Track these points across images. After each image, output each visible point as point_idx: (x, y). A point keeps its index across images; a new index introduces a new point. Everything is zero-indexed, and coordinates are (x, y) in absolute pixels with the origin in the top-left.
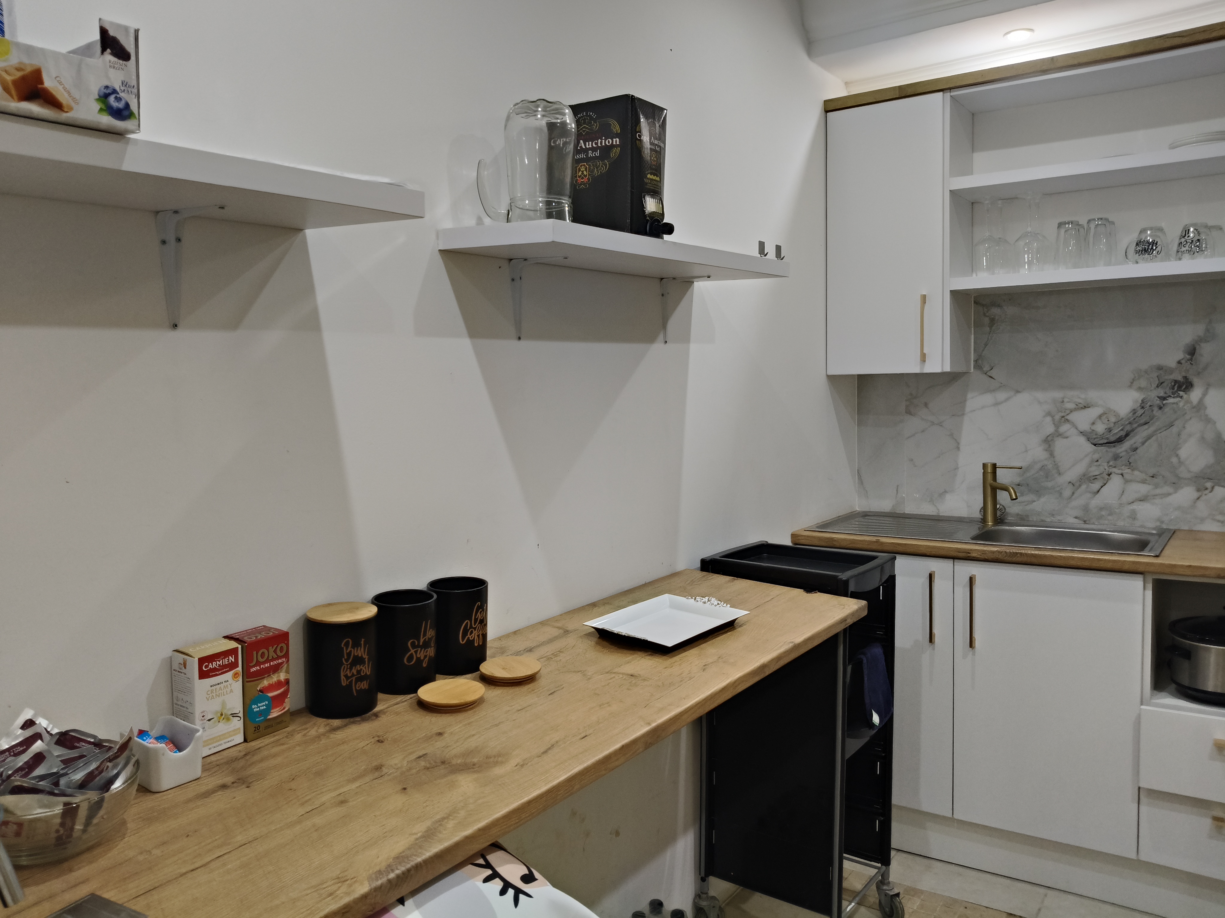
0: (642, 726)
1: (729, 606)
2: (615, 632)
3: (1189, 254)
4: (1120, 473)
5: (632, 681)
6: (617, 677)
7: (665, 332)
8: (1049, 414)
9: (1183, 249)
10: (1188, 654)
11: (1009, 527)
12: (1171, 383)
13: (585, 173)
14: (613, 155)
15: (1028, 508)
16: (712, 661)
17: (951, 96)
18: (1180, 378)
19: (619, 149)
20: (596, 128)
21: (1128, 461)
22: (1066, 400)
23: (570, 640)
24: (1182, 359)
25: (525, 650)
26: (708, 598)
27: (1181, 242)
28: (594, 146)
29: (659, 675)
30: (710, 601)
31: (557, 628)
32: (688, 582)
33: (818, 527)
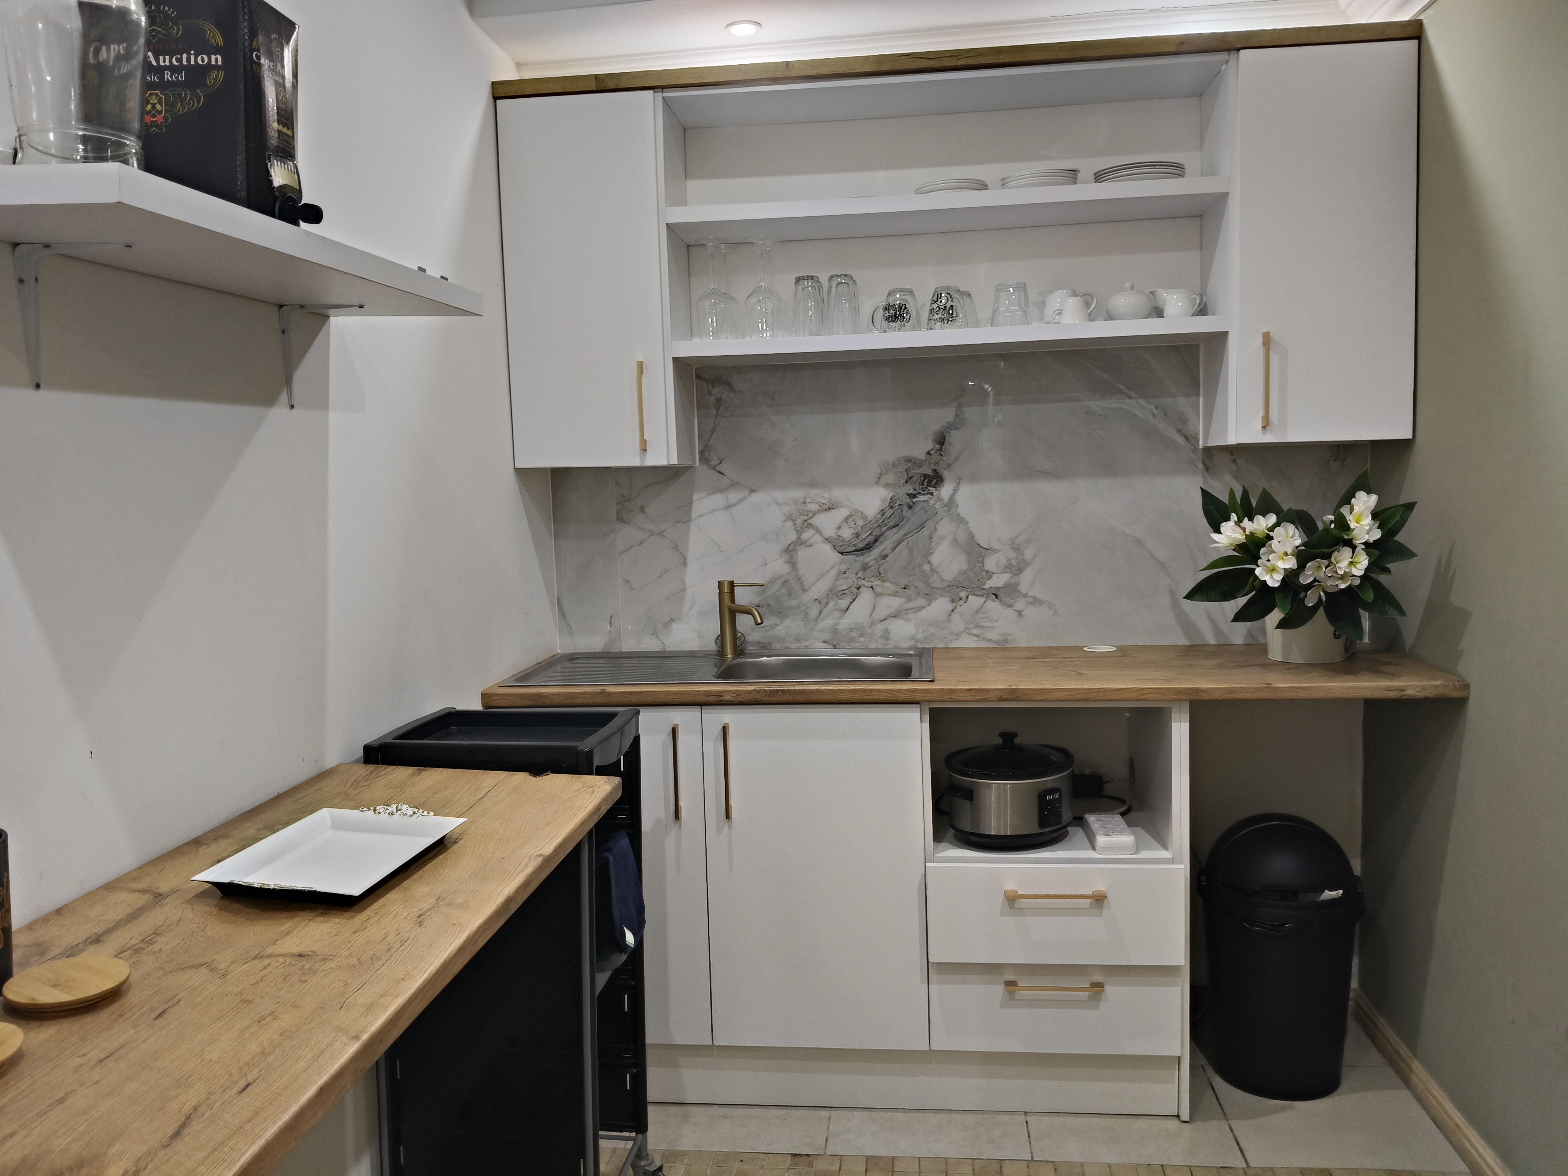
0: (345, 1044)
1: (433, 814)
2: (256, 886)
3: (942, 323)
4: (870, 586)
5: (304, 965)
6: (274, 964)
7: (291, 392)
8: (789, 518)
9: (936, 317)
10: (969, 794)
11: (752, 659)
12: (920, 478)
13: (158, 107)
14: (211, 82)
15: (769, 634)
16: (428, 907)
17: (663, 97)
18: (929, 472)
19: (222, 74)
20: (177, 35)
21: (878, 571)
22: (808, 500)
23: (170, 911)
24: (931, 450)
25: (86, 941)
26: (396, 805)
27: (933, 309)
28: (175, 63)
29: (348, 947)
30: (400, 810)
31: (139, 891)
32: (349, 784)
33: (516, 680)
